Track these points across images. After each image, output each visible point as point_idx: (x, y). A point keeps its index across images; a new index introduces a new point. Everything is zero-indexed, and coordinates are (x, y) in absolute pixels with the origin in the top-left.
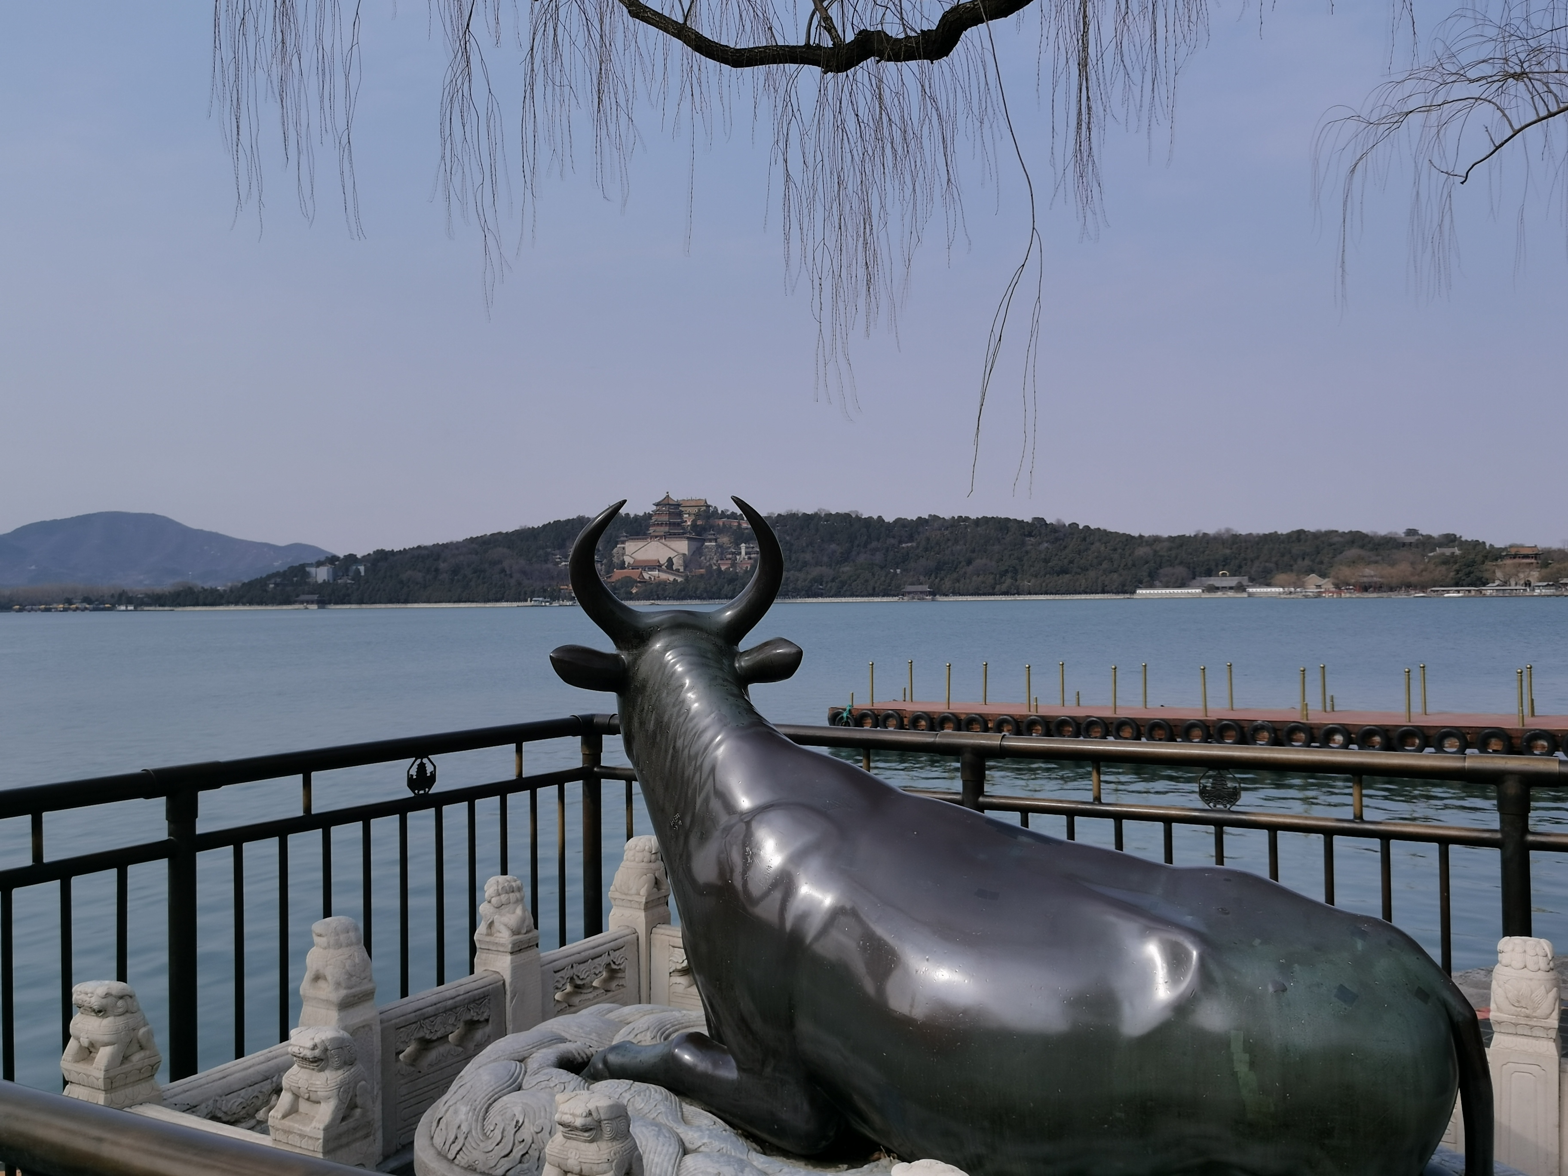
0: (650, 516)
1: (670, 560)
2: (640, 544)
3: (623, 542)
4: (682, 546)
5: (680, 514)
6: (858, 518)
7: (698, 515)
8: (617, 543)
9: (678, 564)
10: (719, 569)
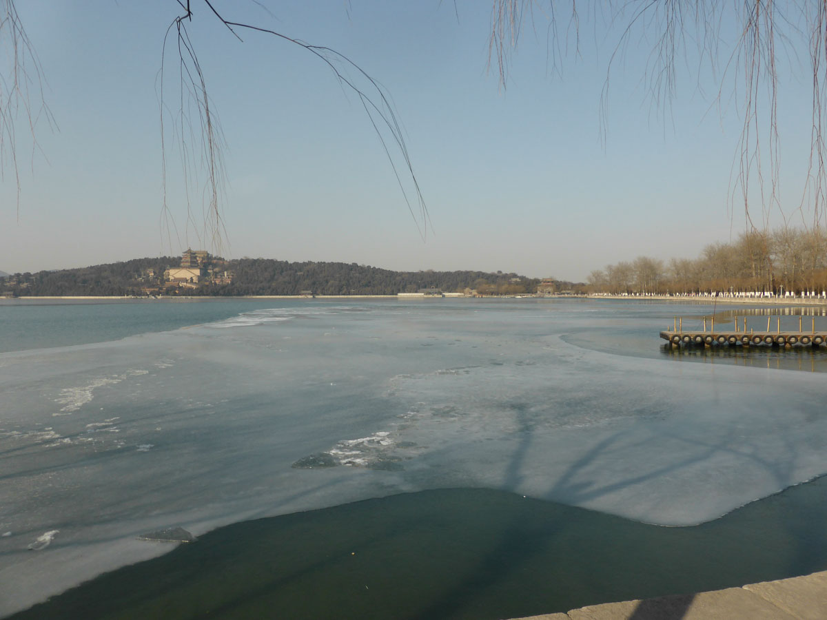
0: (180, 258)
1: (191, 278)
2: (177, 270)
3: (168, 269)
4: (197, 272)
5: (195, 257)
6: (277, 261)
7: (203, 259)
8: (165, 270)
9: (195, 280)
10: (215, 283)
